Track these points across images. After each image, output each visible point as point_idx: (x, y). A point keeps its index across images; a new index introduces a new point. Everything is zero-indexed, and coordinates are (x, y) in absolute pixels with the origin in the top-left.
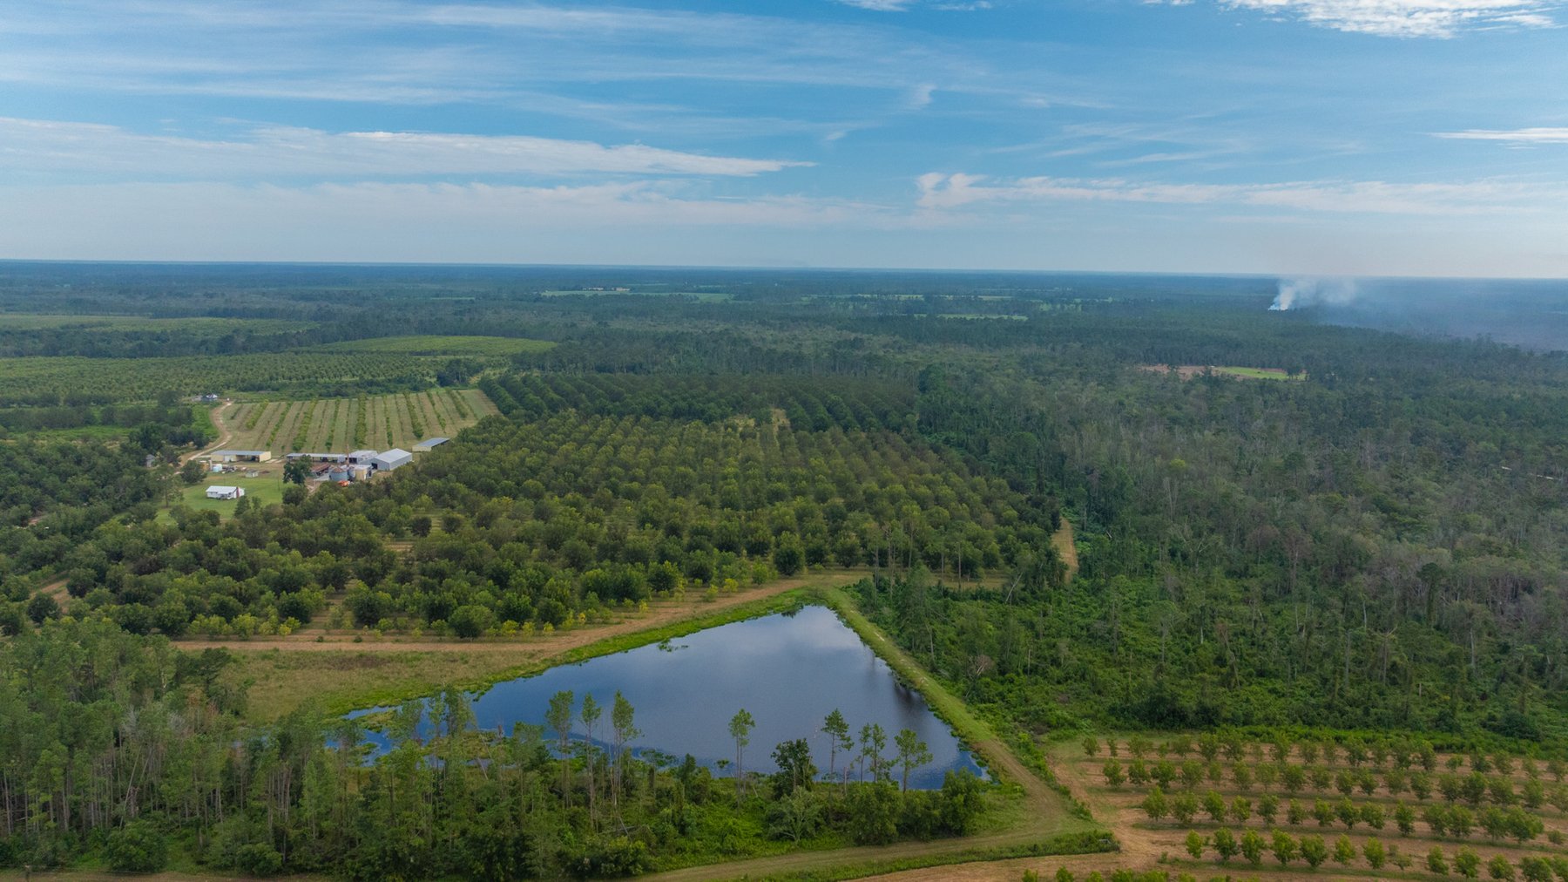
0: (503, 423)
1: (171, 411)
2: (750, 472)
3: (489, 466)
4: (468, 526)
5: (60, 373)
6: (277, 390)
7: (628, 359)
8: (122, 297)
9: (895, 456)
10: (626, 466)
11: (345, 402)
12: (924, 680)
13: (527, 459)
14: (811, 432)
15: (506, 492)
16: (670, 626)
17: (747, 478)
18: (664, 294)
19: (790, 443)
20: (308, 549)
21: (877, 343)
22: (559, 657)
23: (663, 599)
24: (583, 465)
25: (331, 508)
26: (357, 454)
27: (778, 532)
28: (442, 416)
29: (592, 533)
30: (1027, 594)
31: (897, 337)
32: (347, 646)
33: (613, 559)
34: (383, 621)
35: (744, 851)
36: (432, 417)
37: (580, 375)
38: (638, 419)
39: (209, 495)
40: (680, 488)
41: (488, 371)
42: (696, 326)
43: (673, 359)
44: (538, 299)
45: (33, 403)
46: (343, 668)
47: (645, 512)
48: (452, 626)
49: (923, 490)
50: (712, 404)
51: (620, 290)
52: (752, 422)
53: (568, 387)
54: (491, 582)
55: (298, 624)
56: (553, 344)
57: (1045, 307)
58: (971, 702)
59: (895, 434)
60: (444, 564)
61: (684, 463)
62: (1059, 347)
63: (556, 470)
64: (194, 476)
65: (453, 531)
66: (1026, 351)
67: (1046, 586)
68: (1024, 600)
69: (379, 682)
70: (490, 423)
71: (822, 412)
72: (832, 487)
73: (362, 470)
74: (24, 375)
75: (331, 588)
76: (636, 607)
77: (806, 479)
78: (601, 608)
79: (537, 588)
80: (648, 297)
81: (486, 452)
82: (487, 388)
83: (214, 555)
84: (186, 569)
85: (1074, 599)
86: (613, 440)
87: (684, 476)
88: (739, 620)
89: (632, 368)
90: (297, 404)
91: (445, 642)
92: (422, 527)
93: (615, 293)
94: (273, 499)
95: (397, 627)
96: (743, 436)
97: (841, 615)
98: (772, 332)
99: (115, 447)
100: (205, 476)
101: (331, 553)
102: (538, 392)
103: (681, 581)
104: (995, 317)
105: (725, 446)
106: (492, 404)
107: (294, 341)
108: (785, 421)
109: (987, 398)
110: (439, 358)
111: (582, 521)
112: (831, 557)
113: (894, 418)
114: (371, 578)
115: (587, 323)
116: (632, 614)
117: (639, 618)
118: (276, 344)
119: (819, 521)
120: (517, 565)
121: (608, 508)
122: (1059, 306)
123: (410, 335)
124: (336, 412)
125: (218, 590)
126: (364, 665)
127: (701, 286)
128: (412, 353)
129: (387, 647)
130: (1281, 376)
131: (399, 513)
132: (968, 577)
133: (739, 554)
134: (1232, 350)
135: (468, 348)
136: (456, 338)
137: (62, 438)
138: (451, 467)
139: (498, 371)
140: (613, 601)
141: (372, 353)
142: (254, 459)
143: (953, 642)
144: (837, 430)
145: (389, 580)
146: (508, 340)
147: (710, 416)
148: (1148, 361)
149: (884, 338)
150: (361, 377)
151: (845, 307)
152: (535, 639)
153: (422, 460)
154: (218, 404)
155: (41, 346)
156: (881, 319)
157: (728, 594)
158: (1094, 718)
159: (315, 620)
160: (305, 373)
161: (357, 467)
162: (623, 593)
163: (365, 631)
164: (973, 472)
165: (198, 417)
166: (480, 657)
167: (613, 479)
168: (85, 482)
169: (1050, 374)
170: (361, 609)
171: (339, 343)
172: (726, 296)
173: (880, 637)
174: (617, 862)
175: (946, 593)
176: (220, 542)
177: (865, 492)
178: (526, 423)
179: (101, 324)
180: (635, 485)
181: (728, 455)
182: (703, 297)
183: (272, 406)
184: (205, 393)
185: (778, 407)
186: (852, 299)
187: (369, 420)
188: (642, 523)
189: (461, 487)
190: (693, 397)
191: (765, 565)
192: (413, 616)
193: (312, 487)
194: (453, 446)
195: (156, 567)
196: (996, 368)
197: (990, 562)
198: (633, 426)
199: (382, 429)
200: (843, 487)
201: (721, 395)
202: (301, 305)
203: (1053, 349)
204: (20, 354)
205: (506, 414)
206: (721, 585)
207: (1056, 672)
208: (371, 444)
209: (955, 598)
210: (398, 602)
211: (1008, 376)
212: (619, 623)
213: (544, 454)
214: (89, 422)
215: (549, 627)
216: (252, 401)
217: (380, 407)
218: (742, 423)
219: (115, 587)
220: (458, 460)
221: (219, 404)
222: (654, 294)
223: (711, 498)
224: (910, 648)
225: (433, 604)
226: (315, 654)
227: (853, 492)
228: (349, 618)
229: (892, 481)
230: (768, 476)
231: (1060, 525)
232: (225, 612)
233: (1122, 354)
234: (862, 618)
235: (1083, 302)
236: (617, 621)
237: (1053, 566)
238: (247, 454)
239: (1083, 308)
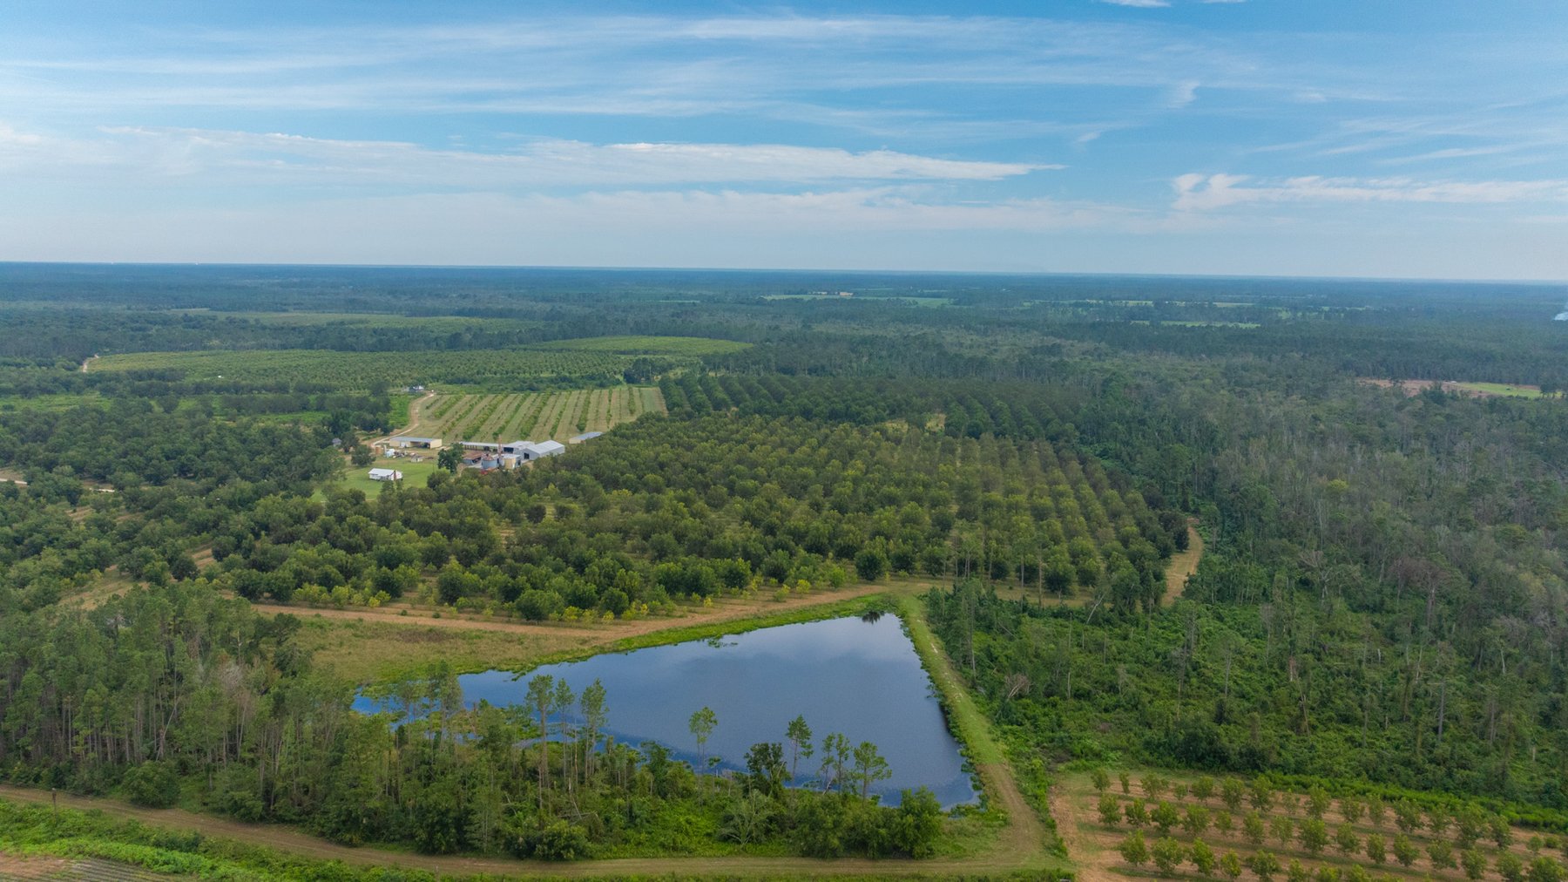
0: (662, 419)
1: (375, 400)
3: (623, 460)
4: (578, 515)
5: (305, 364)
9: (1036, 466)
10: (752, 465)
11: (532, 396)
12: (959, 695)
13: (662, 455)
15: (628, 485)
17: (865, 481)
18: (880, 299)
22: (608, 645)
23: (734, 596)
24: (711, 462)
26: (515, 444)
28: (613, 412)
30: (1113, 615)
31: (1102, 344)
32: (425, 621)
34: (463, 600)
35: (684, 849)
36: (603, 412)
38: (790, 420)
39: (371, 477)
40: (797, 489)
43: (857, 363)
44: (759, 302)
45: (269, 390)
46: (410, 641)
47: (747, 510)
51: (842, 294)
55: (388, 597)
57: (1284, 315)
61: (810, 464)
62: (1277, 358)
63: (684, 466)
64: (368, 458)
65: (563, 519)
68: (1107, 620)
69: (436, 656)
70: (650, 418)
72: (952, 494)
73: (511, 461)
74: (277, 365)
75: (431, 567)
76: (701, 602)
77: (926, 485)
78: (666, 600)
79: (608, 579)
81: (628, 446)
82: (666, 386)
83: (339, 531)
84: (312, 542)
86: (754, 439)
87: (805, 477)
88: (799, 621)
89: (813, 371)
90: (489, 397)
91: (514, 623)
92: (537, 515)
95: (473, 606)
97: (905, 624)
98: (973, 337)
99: (308, 430)
100: (374, 460)
102: (707, 391)
103: (755, 580)
106: (663, 402)
108: (940, 426)
109: (1165, 408)
110: (637, 357)
111: (686, 517)
112: (920, 565)
113: (1055, 427)
114: (469, 559)
116: (695, 609)
117: (703, 613)
119: (923, 527)
120: (599, 555)
121: (718, 505)
122: (1300, 314)
123: (622, 334)
126: (430, 640)
127: (927, 291)
128: (614, 352)
129: (457, 624)
130: (1533, 393)
132: (1059, 593)
133: (825, 557)
137: (277, 421)
138: (589, 459)
140: (681, 595)
142: (426, 446)
145: (484, 562)
146: (708, 341)
147: (863, 419)
148: (1375, 374)
149: (1087, 345)
152: (596, 626)
153: (571, 452)
154: (421, 395)
156: (1095, 326)
157: (801, 596)
159: (405, 595)
161: (510, 456)
162: (694, 588)
163: (443, 608)
164: (1112, 486)
166: (537, 639)
167: (734, 477)
170: (449, 587)
172: (946, 301)
173: (935, 648)
175: (1025, 609)
177: (985, 501)
178: (682, 420)
180: (753, 483)
182: (922, 302)
184: (415, 385)
187: (545, 413)
188: (743, 521)
189: (589, 479)
194: (602, 440)
197: (1088, 579)
198: (782, 427)
199: (552, 420)
200: (964, 494)
203: (1269, 359)
204: (283, 347)
206: (794, 586)
208: (533, 436)
209: (1033, 614)
212: (681, 617)
213: (680, 450)
215: (610, 615)
216: (451, 393)
217: (561, 401)
220: (600, 453)
221: (423, 395)
224: (960, 663)
226: (392, 628)
227: (973, 500)
228: (435, 595)
229: (1019, 491)
230: (888, 480)
231: (1187, 545)
232: (329, 582)
233: (1346, 366)
234: (926, 629)
235: (1330, 311)
236: (679, 614)
237: (1150, 584)
238: (422, 441)
239: (1327, 317)
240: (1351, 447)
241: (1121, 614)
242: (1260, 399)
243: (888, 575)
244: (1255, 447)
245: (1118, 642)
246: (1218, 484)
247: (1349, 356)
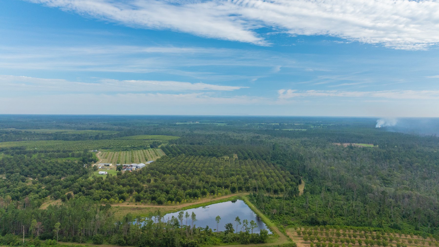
0: (167, 157)
1: (88, 154)
2: (226, 169)
3: (164, 167)
4: (160, 181)
5: (59, 144)
6: (111, 149)
7: (198, 141)
8: (68, 124)
9: (263, 166)
10: (196, 168)
11: (128, 152)
12: (261, 215)
13: (173, 166)
14: (243, 160)
15: (168, 173)
16: (205, 203)
17: (226, 171)
18: (208, 123)
19: (237, 163)
20: (124, 185)
21: (263, 137)
22: (180, 209)
23: (204, 197)
24: (186, 167)
25: (128, 176)
26: (132, 164)
27: (232, 183)
28: (152, 156)
29: (188, 182)
30: (289, 198)
31: (269, 135)
32: (134, 206)
33: (193, 189)
34: (142, 201)
36: (149, 156)
37: (186, 145)
38: (200, 156)
39: (99, 174)
40: (210, 173)
41: (163, 144)
42: (216, 133)
43: (210, 141)
44: (175, 125)
45: (55, 152)
46: (133, 210)
47: (200, 178)
48: (157, 202)
49: (268, 174)
50: (219, 153)
51: (197, 122)
52: (228, 158)
53: (183, 148)
54: (165, 193)
55: (123, 201)
56: (179, 137)
57: (312, 127)
58: (271, 220)
59: (264, 161)
60: (155, 189)
61: (210, 167)
62: (313, 138)
63: (180, 168)
64: (96, 169)
65: (156, 182)
66: (303, 139)
67: (294, 196)
68: (288, 199)
69: (141, 213)
70: (164, 157)
71: (246, 155)
72: (246, 173)
73: (134, 168)
74: (50, 145)
75: (130, 194)
76: (198, 199)
77: (240, 171)
78: (190, 199)
79: (176, 194)
80: (204, 124)
81: (163, 164)
82: (163, 148)
83: (104, 186)
84: (97, 189)
85: (301, 199)
86: (194, 161)
87: (210, 170)
88: (221, 202)
89: (199, 144)
90: (116, 152)
91: (156, 205)
92: (149, 181)
93: (195, 123)
94: (114, 174)
95: (145, 202)
96: (226, 161)
97: (245, 202)
98: (236, 134)
99: (76, 162)
100: (98, 169)
101: (129, 186)
102: (175, 150)
103: (208, 194)
104: (297, 130)
105: (221, 163)
106: (164, 153)
107: (114, 136)
108: (237, 157)
109: (289, 152)
110: (150, 141)
111: (186, 180)
112: (244, 189)
113: (264, 157)
114: (138, 191)
115: (188, 132)
117: (198, 201)
118: (110, 137)
119: (242, 181)
120: (171, 189)
121: (192, 177)
122: (316, 127)
123: (143, 135)
124: (126, 154)
125: (105, 193)
126: (138, 209)
127: (219, 121)
128: (143, 140)
129: (142, 206)
130: (372, 146)
131: (144, 178)
132: (276, 194)
133: (222, 188)
134: (360, 139)
135: (157, 138)
136: (154, 135)
137: (64, 160)
138: (155, 167)
139: (165, 144)
140: (192, 197)
141: (133, 139)
143: (270, 208)
144: (249, 159)
145: (142, 192)
146: (167, 136)
147: (218, 156)
148: (336, 142)
149: (266, 136)
150: (131, 146)
151: (257, 127)
152: (175, 205)
153: (148, 166)
154: (97, 152)
155: (53, 138)
156: (266, 130)
157: (219, 197)
158: (298, 223)
159: (126, 200)
160: (118, 145)
161: (133, 167)
162: (195, 196)
163: (138, 203)
164: (282, 170)
165: (93, 155)
166: (163, 208)
167: (193, 171)
168: (72, 170)
169: (308, 145)
170: (137, 198)
171: (125, 137)
172: (225, 124)
173: (253, 206)
174: (192, 244)
175: (270, 197)
176: (105, 183)
177: (254, 174)
178: (173, 157)
179: (65, 132)
180: (199, 172)
181: (221, 165)
182: (219, 124)
183: (110, 153)
184: (94, 150)
185: (235, 154)
186: (259, 125)
187: (134, 156)
188: (200, 181)
189: (158, 172)
190: (214, 151)
191: (228, 190)
192: (148, 200)
193: (123, 171)
194: (155, 163)
195: (91, 188)
196: (294, 144)
197: (282, 190)
198: (199, 158)
199: (137, 158)
200: (249, 173)
201: (221, 151)
202: (114, 127)
203: (311, 139)
204: (48, 140)
205: (167, 155)
206: (217, 195)
207: (292, 214)
208: (135, 162)
209: (272, 198)
210: (145, 196)
211: (297, 146)
213: (177, 165)
214: (68, 156)
215: (178, 203)
216: (105, 152)
217: (137, 153)
218: (226, 158)
219: (83, 192)
220: (157, 166)
222: (206, 123)
223: (216, 175)
224: (260, 209)
225: (153, 197)
226: (127, 207)
227: (251, 174)
228: (134, 200)
229: (261, 172)
230: (231, 170)
231: (301, 183)
232: (108, 198)
233: (329, 140)
234: (249, 202)
236: (193, 202)
237: (296, 191)
238: (107, 164)
240: (334, 160)
241: (291, 198)
242: (311, 149)
243: (237, 191)
244: (313, 160)
245: (292, 203)
246: (306, 169)
247: (330, 137)
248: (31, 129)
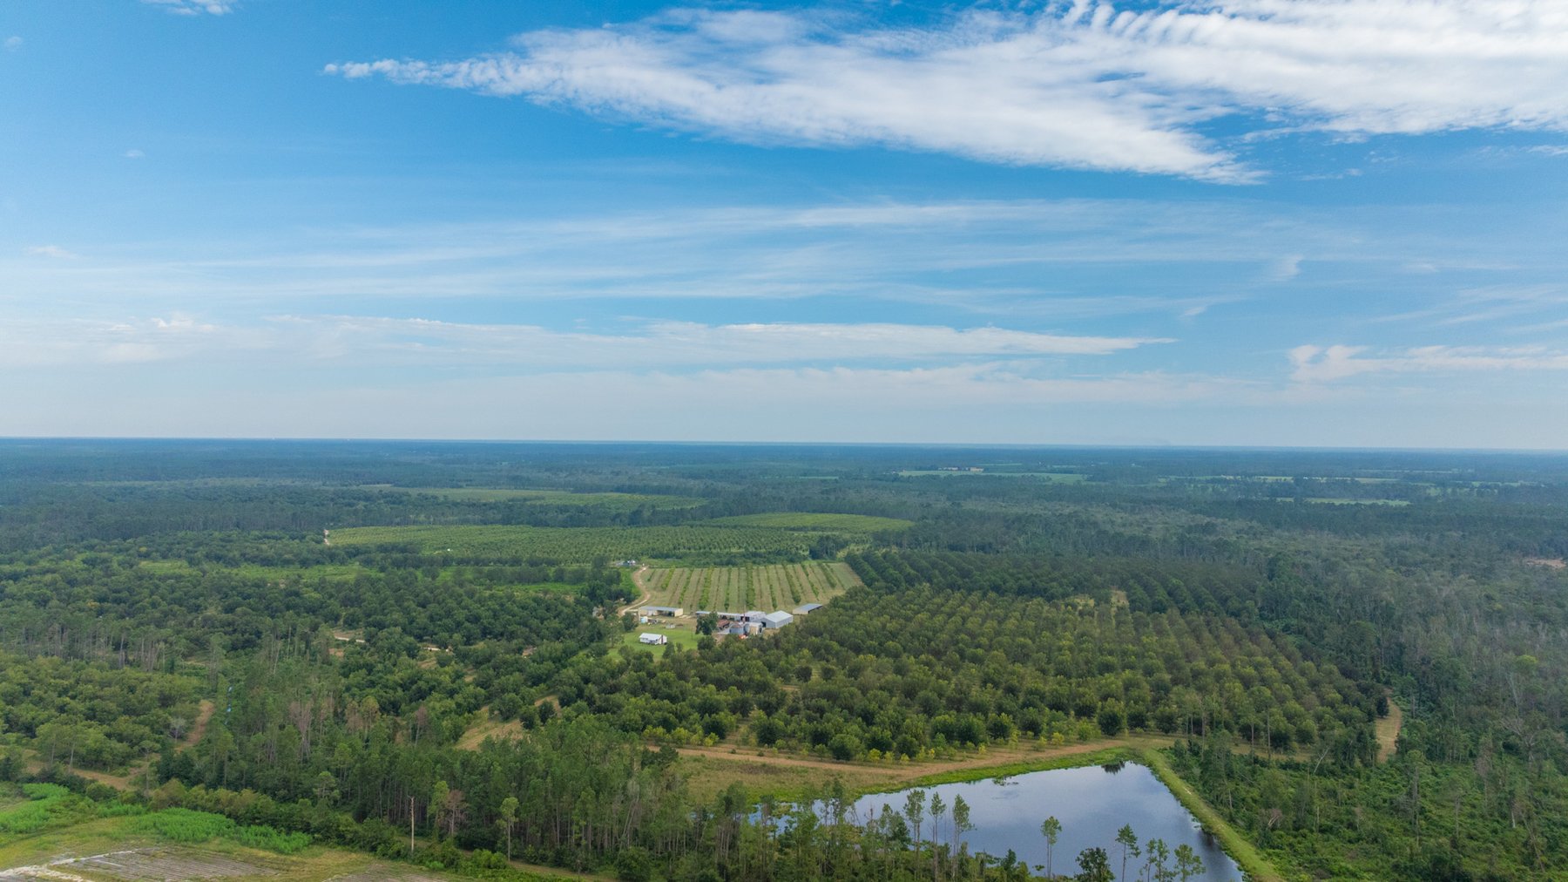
0: (867, 594)
1: (605, 573)
2: (1084, 646)
3: (856, 629)
4: (840, 676)
5: (517, 539)
6: (681, 558)
7: (979, 539)
8: (548, 474)
9: (1228, 639)
10: (973, 635)
11: (735, 570)
12: (1221, 827)
13: (888, 625)
14: (1149, 613)
15: (871, 650)
16: (1004, 766)
17: (1081, 650)
18: (1014, 475)
19: (1125, 623)
20: (721, 685)
21: (1230, 528)
22: (912, 781)
23: (1000, 743)
24: (935, 632)
25: (734, 654)
26: (750, 614)
27: (1104, 698)
28: (815, 586)
29: (941, 687)
30: (1337, 769)
31: (1254, 523)
32: (753, 758)
33: (959, 710)
34: (780, 742)
36: (807, 586)
37: (934, 552)
38: (985, 594)
39: (641, 641)
40: (1021, 656)
41: (852, 547)
42: (1045, 508)
43: (1021, 540)
44: (896, 479)
45: (504, 562)
46: (751, 773)
47: (987, 674)
48: (831, 749)
49: (1250, 670)
50: (1055, 584)
51: (973, 470)
52: (1092, 602)
53: (924, 563)
54: (860, 719)
55: (717, 739)
56: (909, 524)
57: (1433, 492)
58: (1261, 847)
59: (1233, 619)
60: (824, 702)
61: (1024, 635)
62: (1436, 537)
63: (912, 635)
64: (630, 625)
65: (830, 679)
66: (1396, 540)
67: (1358, 763)
68: (1333, 773)
69: (778, 785)
70: (856, 593)
71: (1162, 594)
72: (1159, 663)
73: (754, 627)
74: (492, 540)
75: (739, 715)
76: (976, 750)
77: (1137, 655)
78: (947, 746)
79: (897, 728)
80: (1000, 478)
81: (853, 617)
82: (852, 561)
83: (655, 684)
84: (634, 693)
85: (1385, 777)
86: (962, 612)
87: (1023, 646)
88: (1063, 767)
89: (982, 548)
90: (697, 571)
91: (827, 761)
92: (805, 674)
93: (969, 473)
94: (690, 645)
95: (790, 748)
96: (1081, 614)
97: (1155, 771)
98: (1123, 514)
99: (570, 599)
100: (637, 626)
101: (738, 689)
102: (897, 566)
103: (1015, 733)
104: (1368, 502)
105: (1064, 622)
106: (856, 577)
107: (689, 516)
108: (1124, 602)
109: (1336, 588)
110: (810, 534)
111: (934, 678)
112: (1152, 723)
113: (1234, 604)
114: (769, 709)
115: (942, 504)
116: (974, 755)
117: (978, 759)
118: (675, 518)
119: (1146, 691)
120: (880, 708)
121: (956, 669)
123: (784, 512)
124: (729, 579)
125: (660, 709)
126: (766, 772)
127: (1055, 467)
128: (786, 529)
129: (782, 761)
131: (787, 662)
132: (1282, 750)
133: (1067, 714)
135: (835, 525)
136: (822, 515)
137: (533, 591)
138: (825, 627)
139: (861, 547)
140: (957, 743)
141: (754, 527)
142: (670, 614)
143: (1255, 801)
144: (1174, 612)
145: (782, 711)
146: (869, 519)
147: (1052, 594)
148: (1541, 555)
149: (1240, 524)
150: (746, 549)
151: (1204, 489)
152: (894, 766)
153: (802, 621)
154: (636, 569)
155: (499, 516)
156: (1239, 503)
157: (1056, 746)
158: (1376, 872)
159: (728, 738)
160: (701, 544)
161: (751, 624)
162: (966, 737)
163: (765, 749)
164: (1306, 657)
165: (624, 578)
166: (851, 774)
167: (960, 645)
168: (557, 625)
169: (1416, 565)
170: (763, 731)
171: (725, 518)
172: (1079, 477)
173: (1187, 791)
175: (1256, 761)
176: (659, 674)
177: (1191, 669)
178: (887, 594)
179: (537, 498)
180: (980, 651)
181: (1065, 629)
182: (1057, 478)
183: (678, 571)
184: (627, 559)
185: (1119, 589)
186: (1213, 481)
187: (756, 586)
188: (985, 683)
189: (835, 645)
190: (1037, 577)
191: (1089, 725)
192: (800, 741)
193: (720, 636)
194: (826, 611)
195: (615, 689)
196: (1357, 557)
197: (1304, 737)
198: (980, 601)
199: (766, 593)
200: (1171, 663)
201: (1064, 576)
202: (691, 483)
203: (1428, 538)
204: (485, 522)
205: (869, 586)
206: (1049, 738)
207: (1350, 834)
208: (759, 606)
209: (1264, 764)
210: (790, 729)
211: (1367, 565)
212: (961, 761)
213: (902, 621)
214: (545, 579)
215: (905, 757)
216: (661, 567)
217: (763, 575)
218: (1083, 602)
219: (591, 702)
220: (831, 622)
223: (1046, 667)
224: (1215, 802)
225: (816, 731)
226: (731, 762)
227: (1179, 669)
228: (753, 739)
229: (1220, 661)
230: (1101, 651)
231: (1387, 711)
232: (668, 725)
233: (1511, 546)
234: (1174, 775)
235: (1482, 486)
236: (959, 758)
237: (1364, 744)
238: (667, 609)
239: (1480, 494)
240: (1533, 626)
241: (1343, 767)
242: (1427, 579)
243: (1126, 731)
244: (1437, 623)
245: (1346, 791)
246: (1405, 658)
248: (435, 487)
